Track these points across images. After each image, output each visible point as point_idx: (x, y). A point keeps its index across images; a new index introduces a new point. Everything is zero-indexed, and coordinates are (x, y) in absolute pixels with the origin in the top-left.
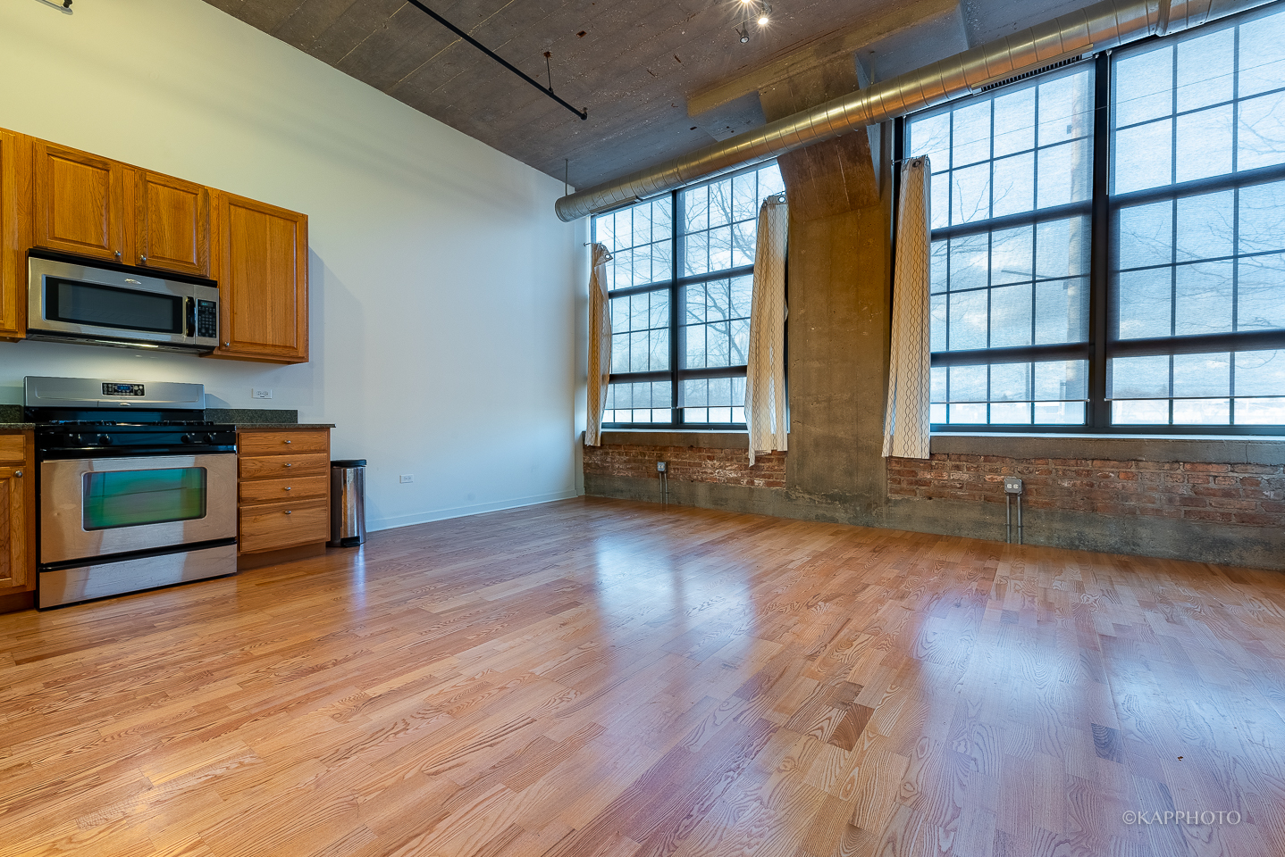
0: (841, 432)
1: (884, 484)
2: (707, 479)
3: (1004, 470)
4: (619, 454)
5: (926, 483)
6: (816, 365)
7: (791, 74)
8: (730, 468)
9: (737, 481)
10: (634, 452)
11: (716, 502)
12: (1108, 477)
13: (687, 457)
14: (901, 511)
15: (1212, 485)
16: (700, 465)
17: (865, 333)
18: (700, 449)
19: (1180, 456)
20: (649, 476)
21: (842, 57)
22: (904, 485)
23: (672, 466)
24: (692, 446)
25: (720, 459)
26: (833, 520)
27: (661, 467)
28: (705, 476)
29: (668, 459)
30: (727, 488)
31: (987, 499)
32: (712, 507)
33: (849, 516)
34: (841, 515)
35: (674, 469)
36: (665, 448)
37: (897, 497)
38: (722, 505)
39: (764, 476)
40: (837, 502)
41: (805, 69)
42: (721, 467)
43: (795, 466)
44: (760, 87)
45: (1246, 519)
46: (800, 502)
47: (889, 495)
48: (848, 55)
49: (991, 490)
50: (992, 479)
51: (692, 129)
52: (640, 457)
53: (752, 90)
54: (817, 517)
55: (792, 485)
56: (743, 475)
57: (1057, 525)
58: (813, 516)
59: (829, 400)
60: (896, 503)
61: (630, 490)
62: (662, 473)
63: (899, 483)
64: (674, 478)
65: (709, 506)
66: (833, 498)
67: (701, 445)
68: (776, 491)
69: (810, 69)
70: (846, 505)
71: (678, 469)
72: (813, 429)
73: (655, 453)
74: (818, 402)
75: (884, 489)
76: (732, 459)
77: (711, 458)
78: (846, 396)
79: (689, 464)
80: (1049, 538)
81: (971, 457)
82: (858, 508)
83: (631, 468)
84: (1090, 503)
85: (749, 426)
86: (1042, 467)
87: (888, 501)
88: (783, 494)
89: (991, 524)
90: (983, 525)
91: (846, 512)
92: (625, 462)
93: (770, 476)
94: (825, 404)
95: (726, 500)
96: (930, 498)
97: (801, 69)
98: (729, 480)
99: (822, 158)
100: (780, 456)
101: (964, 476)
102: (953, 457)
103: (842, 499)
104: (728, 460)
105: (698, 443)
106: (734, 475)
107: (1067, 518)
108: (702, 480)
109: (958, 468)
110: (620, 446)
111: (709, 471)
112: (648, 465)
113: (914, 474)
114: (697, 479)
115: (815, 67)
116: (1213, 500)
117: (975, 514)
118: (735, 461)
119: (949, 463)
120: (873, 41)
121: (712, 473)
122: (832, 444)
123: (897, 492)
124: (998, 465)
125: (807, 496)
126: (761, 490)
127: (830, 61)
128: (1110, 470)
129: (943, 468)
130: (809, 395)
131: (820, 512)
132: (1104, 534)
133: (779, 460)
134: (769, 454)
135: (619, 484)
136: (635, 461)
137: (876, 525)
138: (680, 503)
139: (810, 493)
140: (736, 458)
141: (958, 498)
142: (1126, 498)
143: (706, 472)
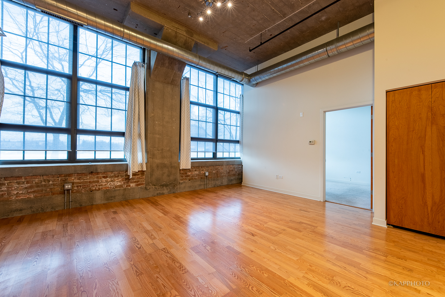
0: (166, 161)
1: (179, 178)
2: (102, 188)
3: (204, 170)
4: (18, 183)
5: (189, 176)
6: (158, 136)
7: (177, 31)
8: (117, 181)
9: (121, 186)
10: (37, 180)
11: (108, 199)
12: (219, 169)
13: (88, 178)
14: (183, 186)
15: (231, 169)
16: (98, 182)
17: (174, 128)
18: (98, 173)
19: (228, 164)
20: (54, 194)
21: (192, 39)
22: (184, 177)
23: (75, 185)
24: (92, 172)
25: (111, 177)
26: (163, 194)
27: (68, 186)
28: (101, 187)
29: (72, 181)
30: (115, 191)
31: (201, 178)
32: (105, 202)
33: (168, 191)
34: (165, 191)
35: (77, 186)
36: (70, 175)
37: (182, 182)
38: (112, 200)
39: (135, 182)
40: (164, 187)
41: (182, 33)
42: (112, 181)
43: (149, 176)
44: (166, 26)
45: (234, 175)
46: (151, 190)
47: (180, 181)
48: (193, 40)
49: (202, 176)
50: (202, 172)
51: (114, 9)
52: (43, 183)
53: (162, 24)
54: (157, 194)
55: (148, 184)
56: (124, 183)
57: (212, 182)
58: (156, 194)
59: (162, 150)
60: (182, 183)
61: (31, 208)
62: (68, 190)
63: (183, 177)
64: (77, 192)
65: (103, 202)
66: (163, 186)
67: (99, 171)
68: (141, 188)
69: (183, 35)
70: (168, 187)
71: (81, 186)
72: (156, 161)
73: (60, 179)
74: (158, 150)
75: (179, 179)
76: (118, 176)
77: (104, 177)
78: (168, 149)
79: (90, 182)
80: (211, 185)
81: (198, 167)
82: (171, 188)
83: (34, 192)
84: (218, 175)
85: (128, 160)
86: (210, 168)
87: (180, 183)
88: (144, 188)
89: (202, 185)
90: (200, 185)
91: (167, 190)
92: (26, 188)
93: (138, 181)
94: (161, 151)
95: (115, 196)
96: (190, 180)
97: (181, 33)
98: (116, 187)
99: (171, 63)
100: (142, 172)
101: (197, 172)
102: (195, 167)
103: (166, 185)
104: (116, 177)
105: (96, 170)
106: (119, 184)
107: (214, 180)
108: (99, 189)
109: (196, 170)
110: (20, 177)
111: (104, 184)
112: (52, 187)
113: (186, 173)
114: (96, 190)
115: (184, 35)
116: (231, 172)
117: (199, 183)
118: (120, 177)
119: (194, 169)
120: (201, 42)
121: (106, 185)
122: (163, 166)
123: (182, 180)
124: (203, 169)
125: (154, 187)
126: (133, 189)
127: (189, 38)
128: (220, 168)
129: (193, 171)
130: (155, 147)
131: (158, 192)
132: (218, 183)
133: (141, 174)
134: (137, 172)
135: (18, 206)
136: (38, 186)
137: (176, 192)
138: (81, 205)
139: (155, 186)
140: (121, 176)
141: (195, 179)
142: (222, 174)
143: (101, 185)
